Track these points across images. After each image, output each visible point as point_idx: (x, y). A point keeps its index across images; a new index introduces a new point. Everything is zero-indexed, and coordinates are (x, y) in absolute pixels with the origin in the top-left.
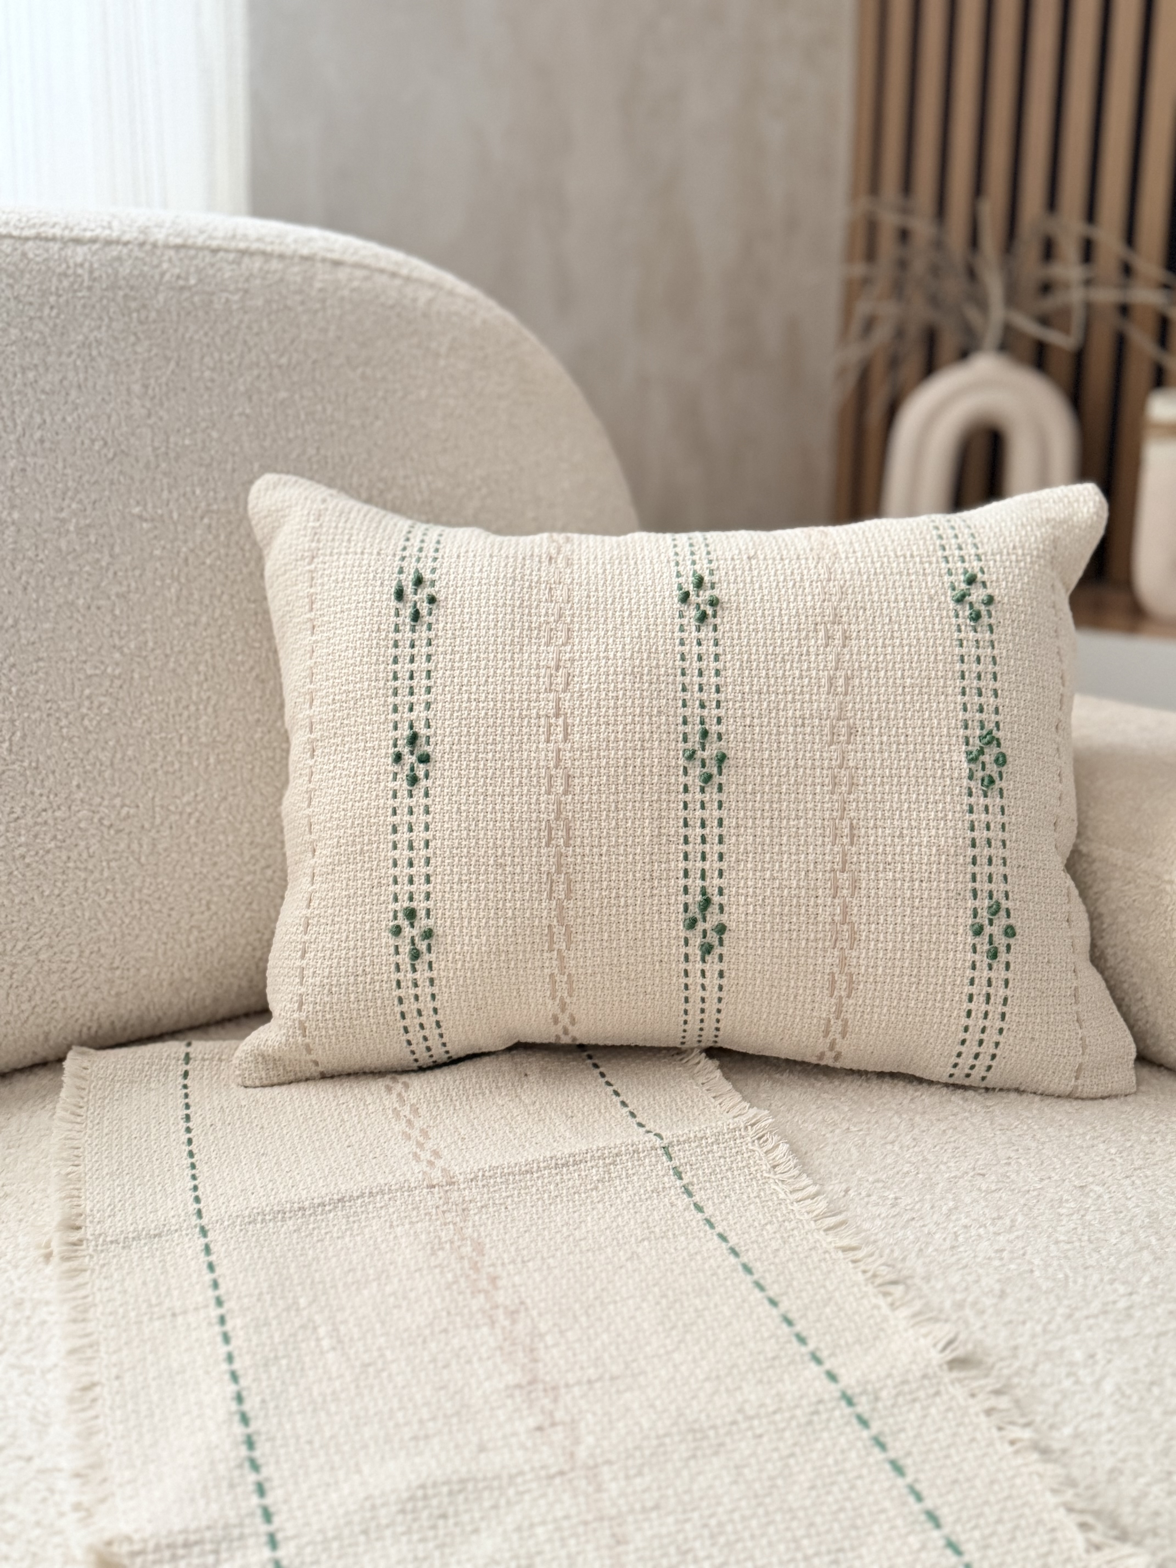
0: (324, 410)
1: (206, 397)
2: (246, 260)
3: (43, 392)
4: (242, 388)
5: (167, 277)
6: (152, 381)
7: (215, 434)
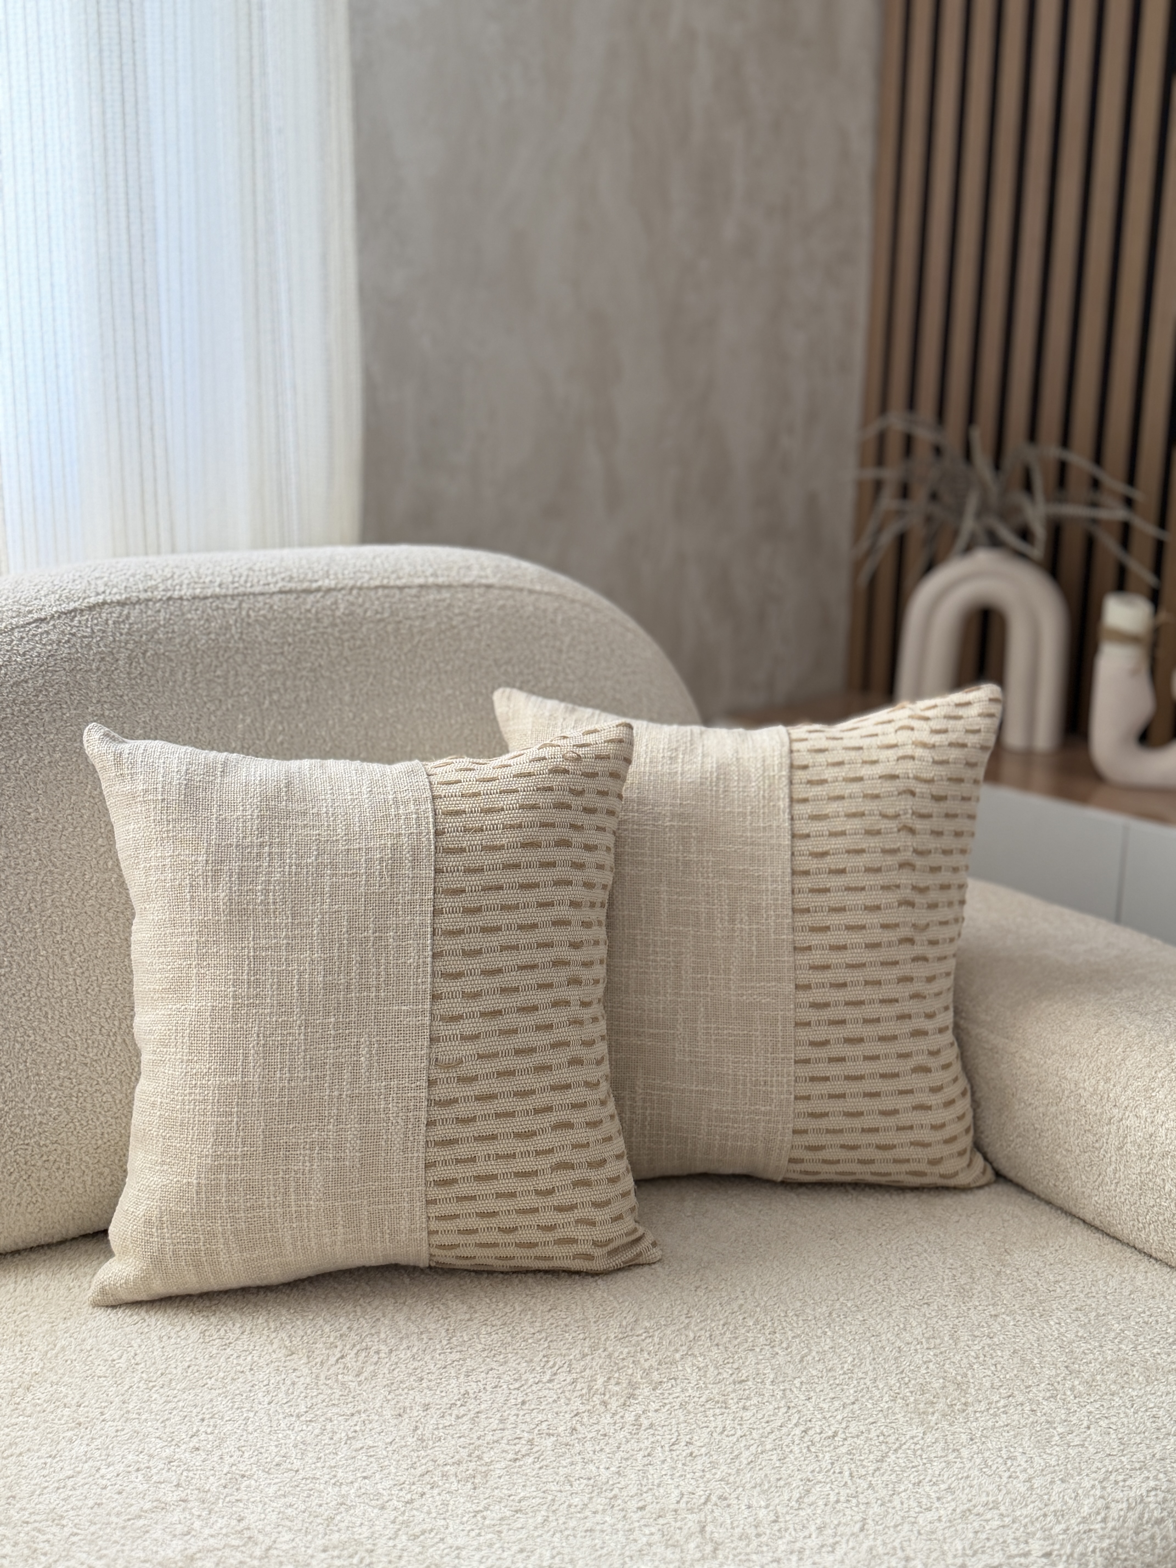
0: (477, 700)
1: (394, 699)
2: (424, 593)
3: (284, 708)
4: (419, 691)
5: (369, 614)
6: (357, 692)
7: (399, 727)
